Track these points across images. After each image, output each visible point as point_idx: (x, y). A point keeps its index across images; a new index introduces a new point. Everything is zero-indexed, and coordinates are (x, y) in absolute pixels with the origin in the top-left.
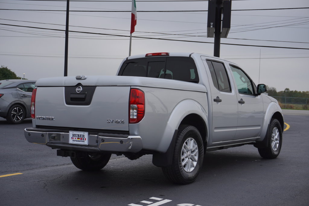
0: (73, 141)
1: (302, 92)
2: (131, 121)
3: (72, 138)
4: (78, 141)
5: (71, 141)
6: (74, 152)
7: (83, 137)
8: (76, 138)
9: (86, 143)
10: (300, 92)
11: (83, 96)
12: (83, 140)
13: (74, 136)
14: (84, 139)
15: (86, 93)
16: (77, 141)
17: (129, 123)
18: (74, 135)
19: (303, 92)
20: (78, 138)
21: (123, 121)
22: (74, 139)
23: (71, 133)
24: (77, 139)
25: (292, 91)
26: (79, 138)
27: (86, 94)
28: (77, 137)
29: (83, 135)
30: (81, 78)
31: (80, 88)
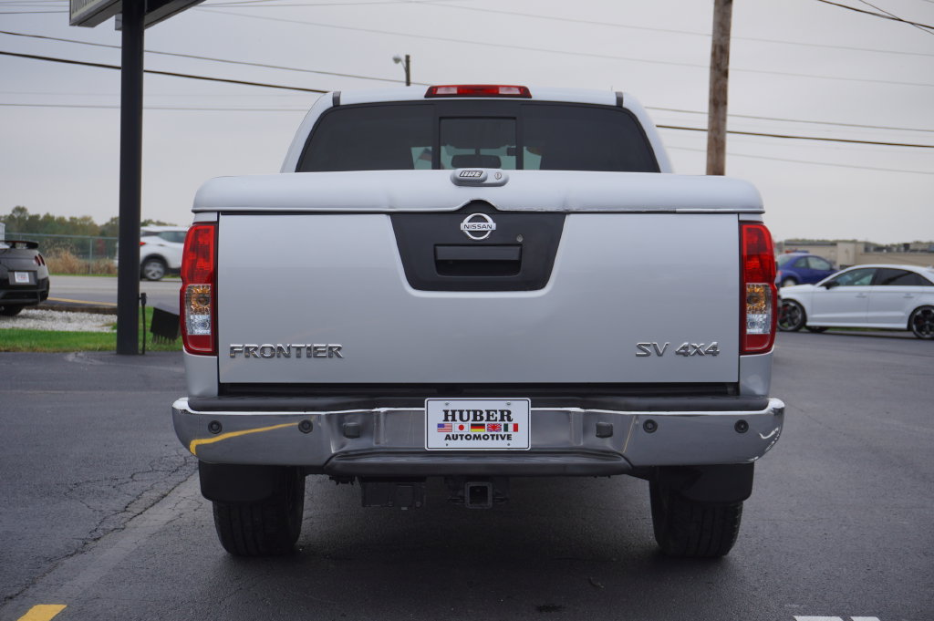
0: (448, 437)
1: (68, 219)
2: (749, 344)
3: (440, 426)
4: (477, 437)
5: (435, 441)
6: (484, 484)
7: (502, 419)
8: (461, 428)
9: (521, 441)
10: (61, 221)
11: (511, 254)
12: (503, 433)
13: (454, 420)
14: (511, 427)
15: (520, 240)
16: (468, 437)
17: (742, 351)
18: (453, 416)
19: (71, 219)
20: (473, 426)
21: (714, 347)
22: (456, 431)
23: (435, 409)
24: (467, 430)
25: (37, 217)
26: (482, 426)
27: (519, 245)
28: (470, 422)
29: (502, 412)
30: (485, 179)
31: (486, 221)
